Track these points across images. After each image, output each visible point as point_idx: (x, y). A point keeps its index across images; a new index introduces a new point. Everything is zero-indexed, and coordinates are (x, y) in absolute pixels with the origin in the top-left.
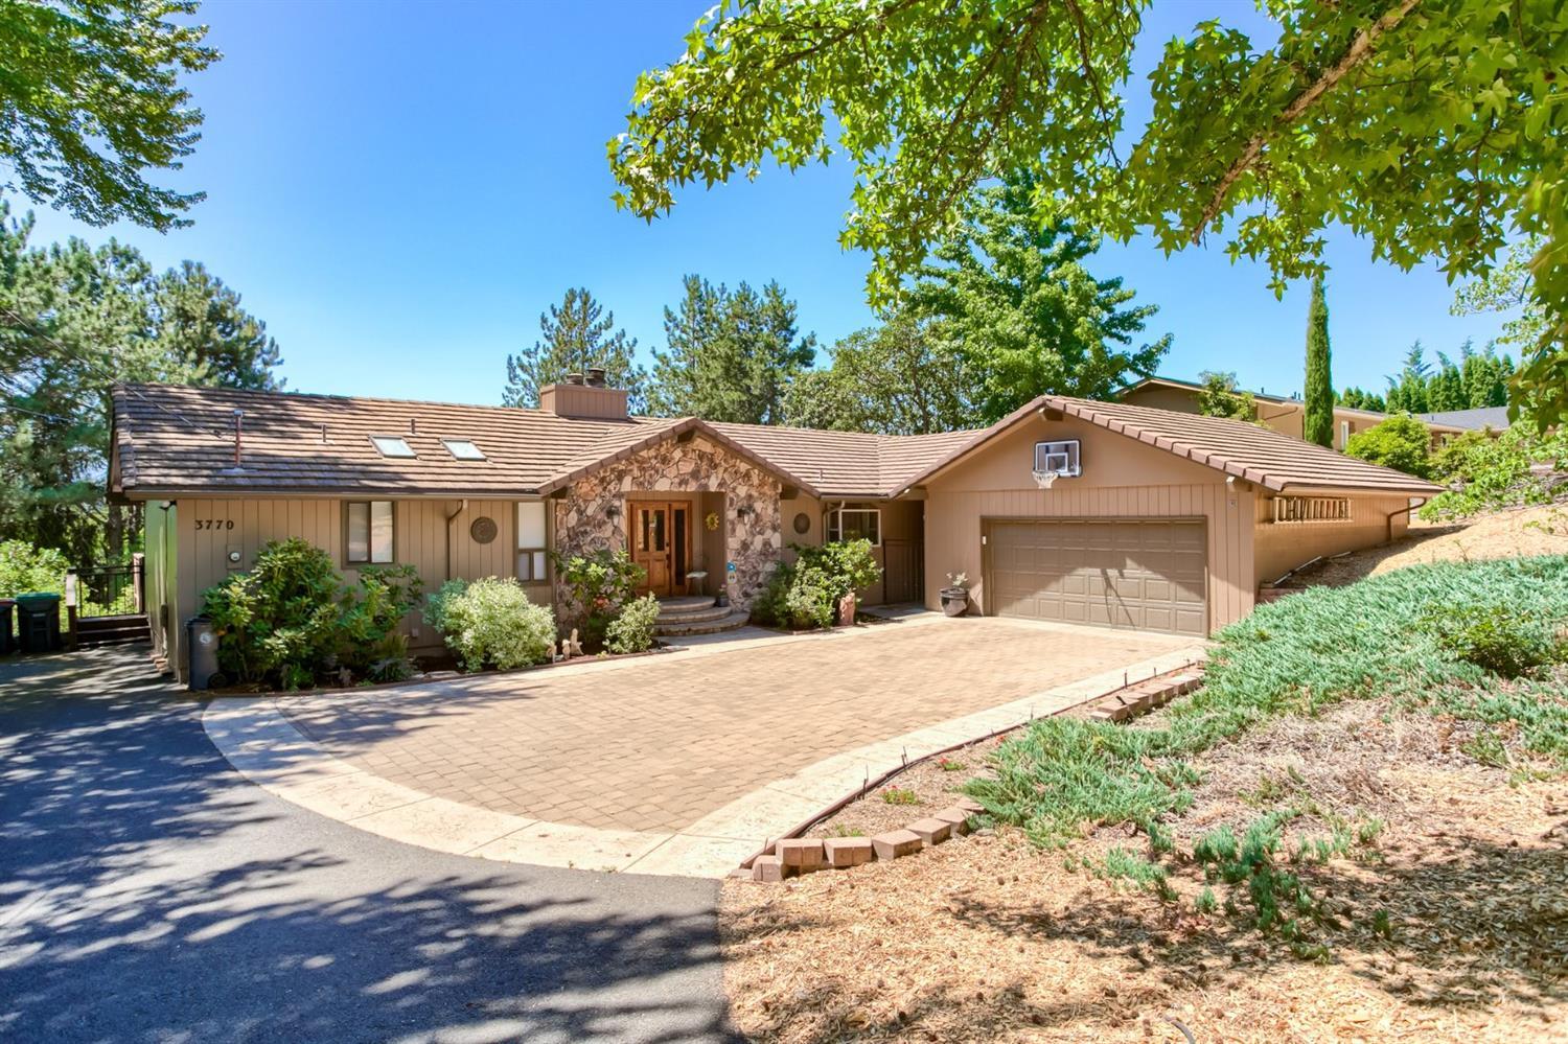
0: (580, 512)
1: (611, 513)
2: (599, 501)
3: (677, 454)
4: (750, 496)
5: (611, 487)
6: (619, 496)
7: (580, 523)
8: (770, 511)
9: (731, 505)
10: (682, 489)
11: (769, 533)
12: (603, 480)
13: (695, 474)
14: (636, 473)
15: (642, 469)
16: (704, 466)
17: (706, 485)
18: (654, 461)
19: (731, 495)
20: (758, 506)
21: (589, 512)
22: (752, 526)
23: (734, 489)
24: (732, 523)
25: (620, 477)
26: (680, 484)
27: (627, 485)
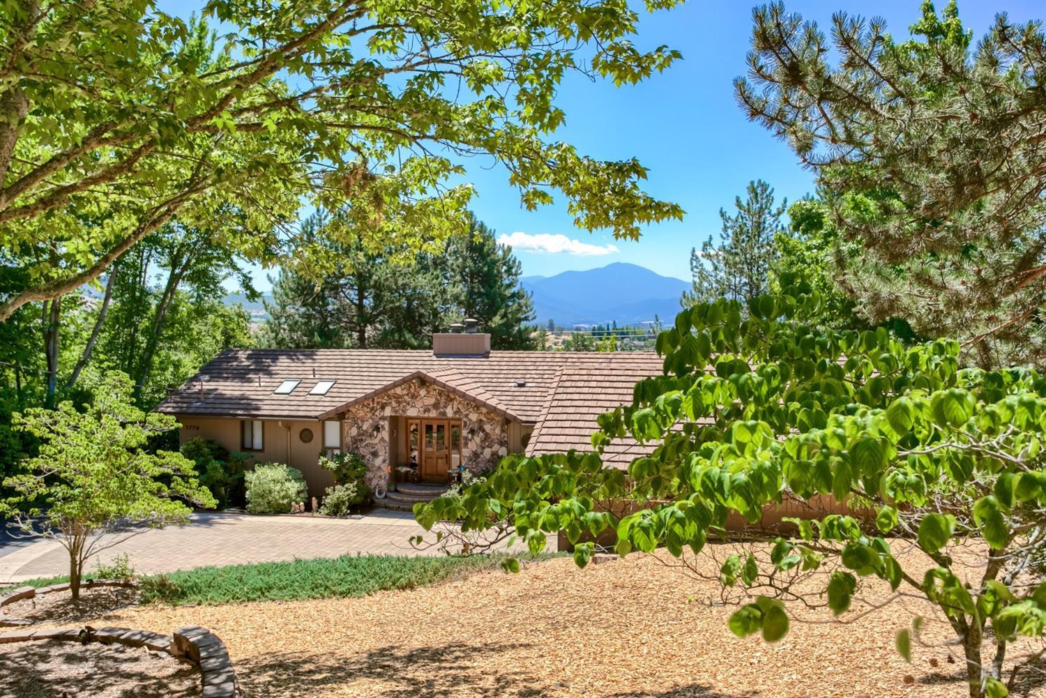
0: (359, 428)
1: (377, 429)
2: (371, 421)
3: (423, 392)
4: (481, 421)
5: (377, 413)
6: (383, 418)
7: (359, 434)
8: (498, 431)
9: (465, 426)
10: (426, 415)
11: (496, 447)
12: (372, 409)
13: (436, 406)
14: (394, 404)
15: (399, 403)
16: (443, 399)
17: (444, 414)
18: (406, 397)
19: (465, 419)
20: (487, 428)
21: (365, 428)
22: (482, 441)
23: (467, 416)
24: (466, 438)
25: (383, 408)
26: (424, 412)
27: (388, 412)
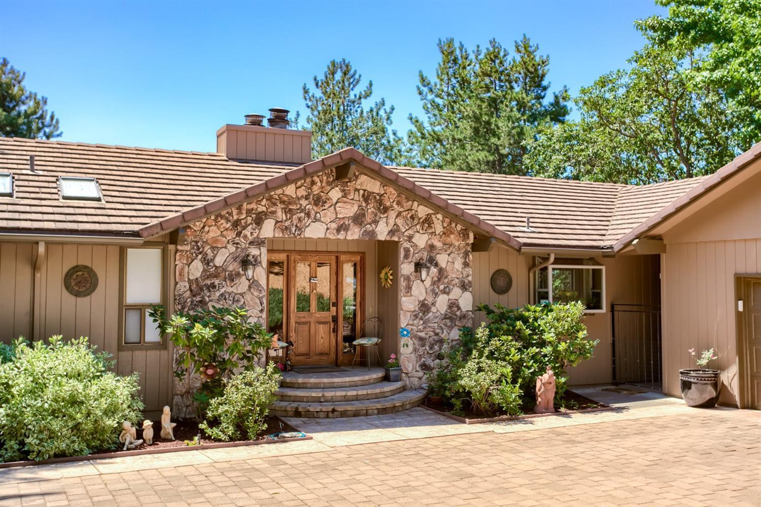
0: (207, 262)
1: (245, 263)
2: (232, 249)
3: (335, 194)
4: (432, 247)
5: (247, 232)
6: (259, 243)
7: (206, 275)
8: (458, 265)
9: (406, 256)
10: (341, 236)
11: (456, 292)
12: (236, 224)
13: (358, 219)
14: (280, 215)
15: (288, 211)
16: (371, 209)
17: (372, 233)
18: (304, 202)
19: (407, 245)
20: (442, 259)
21: (219, 261)
22: (433, 283)
23: (410, 238)
24: (408, 279)
25: (259, 221)
26: (338, 230)
27: (268, 230)
